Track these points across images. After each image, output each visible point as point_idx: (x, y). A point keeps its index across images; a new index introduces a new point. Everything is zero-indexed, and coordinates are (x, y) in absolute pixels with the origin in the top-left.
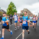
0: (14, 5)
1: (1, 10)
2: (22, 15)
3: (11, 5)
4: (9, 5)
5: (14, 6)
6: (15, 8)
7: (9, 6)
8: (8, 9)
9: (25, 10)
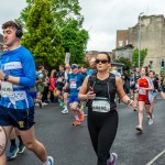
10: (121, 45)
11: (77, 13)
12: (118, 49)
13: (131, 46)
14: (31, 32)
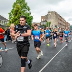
0: (26, 4)
2: (43, 25)
3: (18, 4)
5: (25, 6)
6: (29, 9)
7: (14, 6)
8: (12, 12)
9: (50, 13)
10: (43, 20)
11: (29, 11)
12: (42, 22)
13: (46, 21)
14: (14, 17)
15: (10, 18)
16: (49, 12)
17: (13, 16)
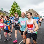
1: (4, 12)
4: (13, 5)
5: (17, 6)
7: (12, 7)
15: (10, 12)
16: (29, 9)
17: (12, 12)
